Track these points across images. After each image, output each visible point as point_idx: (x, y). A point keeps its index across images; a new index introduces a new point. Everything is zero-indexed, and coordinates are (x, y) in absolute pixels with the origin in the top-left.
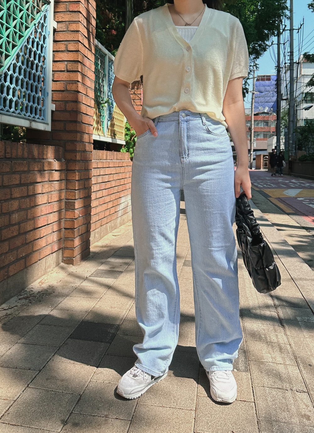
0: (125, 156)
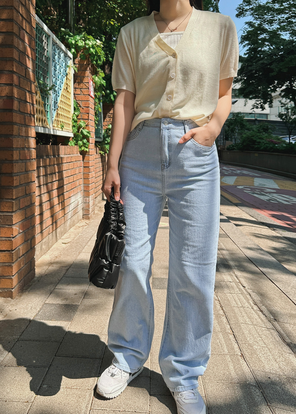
0: (74, 150)
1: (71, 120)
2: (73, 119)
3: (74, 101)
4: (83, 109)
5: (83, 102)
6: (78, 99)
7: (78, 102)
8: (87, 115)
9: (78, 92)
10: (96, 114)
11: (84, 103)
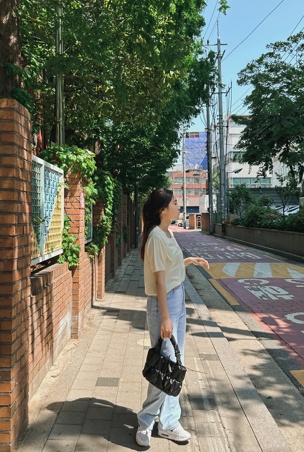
1: (61, 236)
2: (64, 235)
3: (65, 216)
4: (73, 223)
5: (73, 215)
6: (68, 213)
7: (69, 216)
8: (78, 229)
9: (69, 205)
10: (86, 225)
11: (74, 217)
